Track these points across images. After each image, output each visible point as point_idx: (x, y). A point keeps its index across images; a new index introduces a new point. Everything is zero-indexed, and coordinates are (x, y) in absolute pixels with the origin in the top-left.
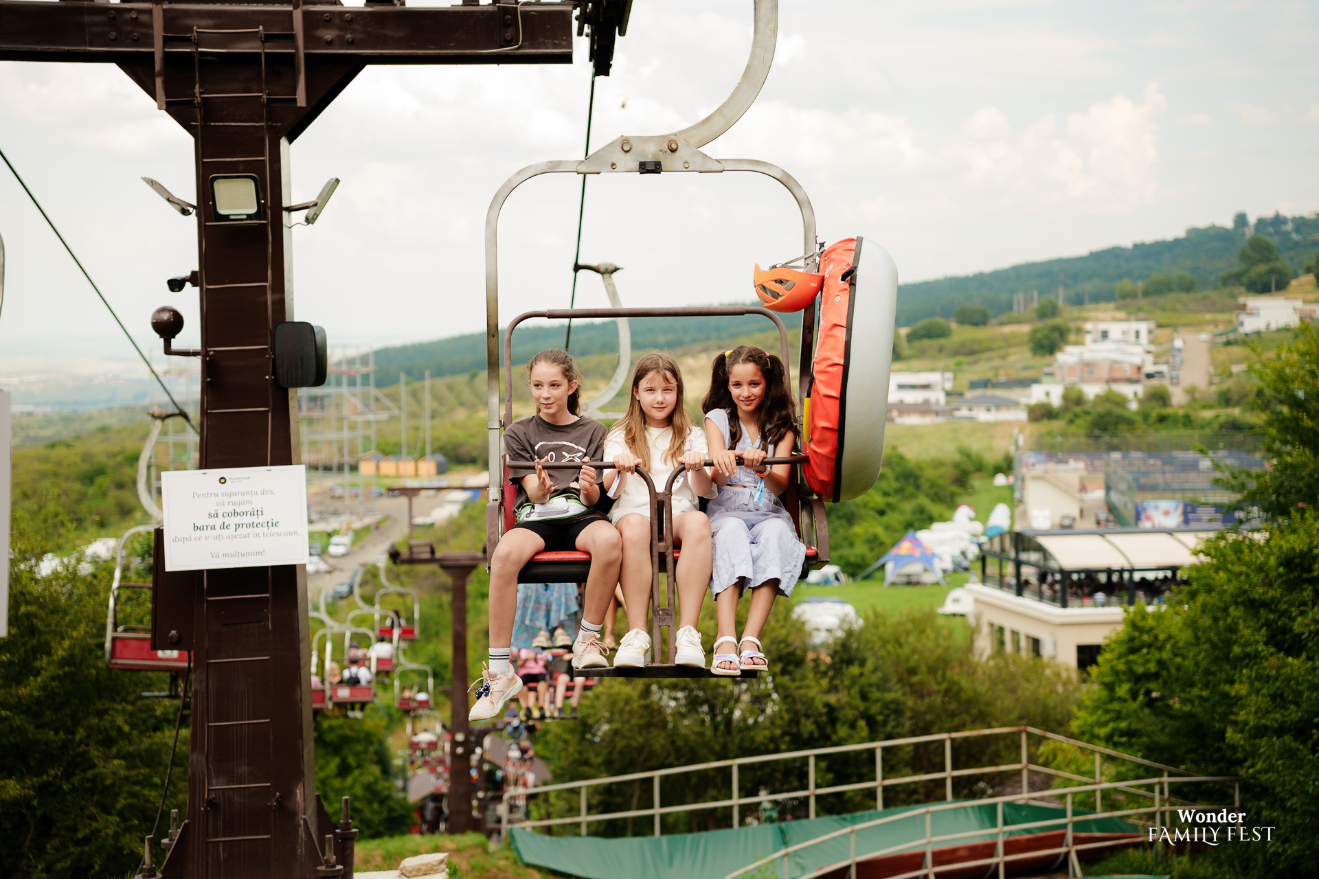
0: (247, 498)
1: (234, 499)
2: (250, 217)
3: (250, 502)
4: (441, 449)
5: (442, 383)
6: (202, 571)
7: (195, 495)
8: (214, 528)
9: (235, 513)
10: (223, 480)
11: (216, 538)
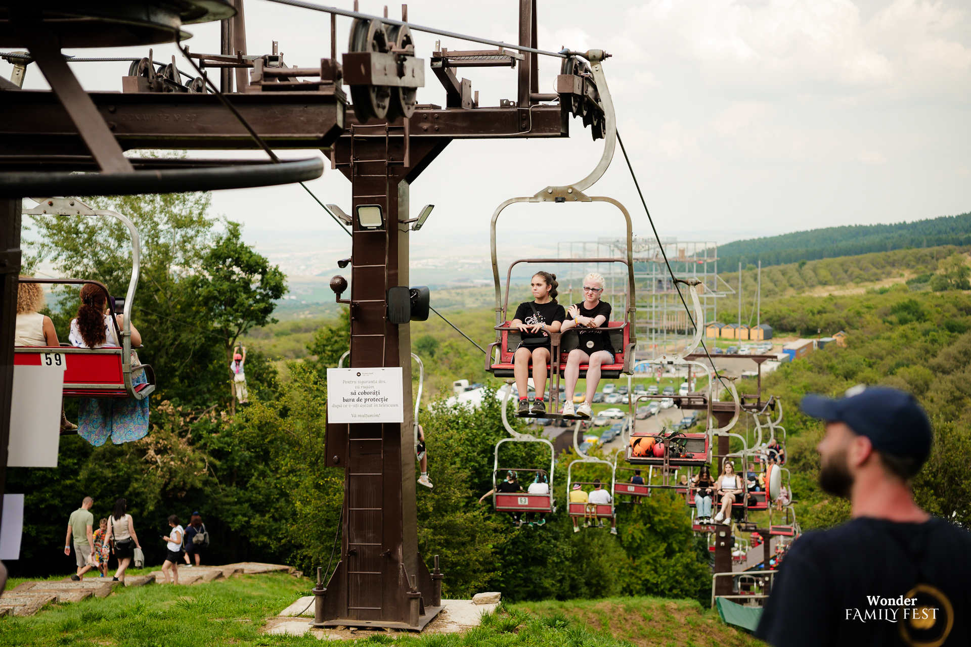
0: (371, 384)
1: (365, 385)
2: (378, 228)
3: (373, 387)
4: (769, 321)
5: (776, 269)
6: (346, 424)
7: (344, 382)
8: (353, 400)
9: (365, 393)
10: (359, 374)
11: (355, 406)
